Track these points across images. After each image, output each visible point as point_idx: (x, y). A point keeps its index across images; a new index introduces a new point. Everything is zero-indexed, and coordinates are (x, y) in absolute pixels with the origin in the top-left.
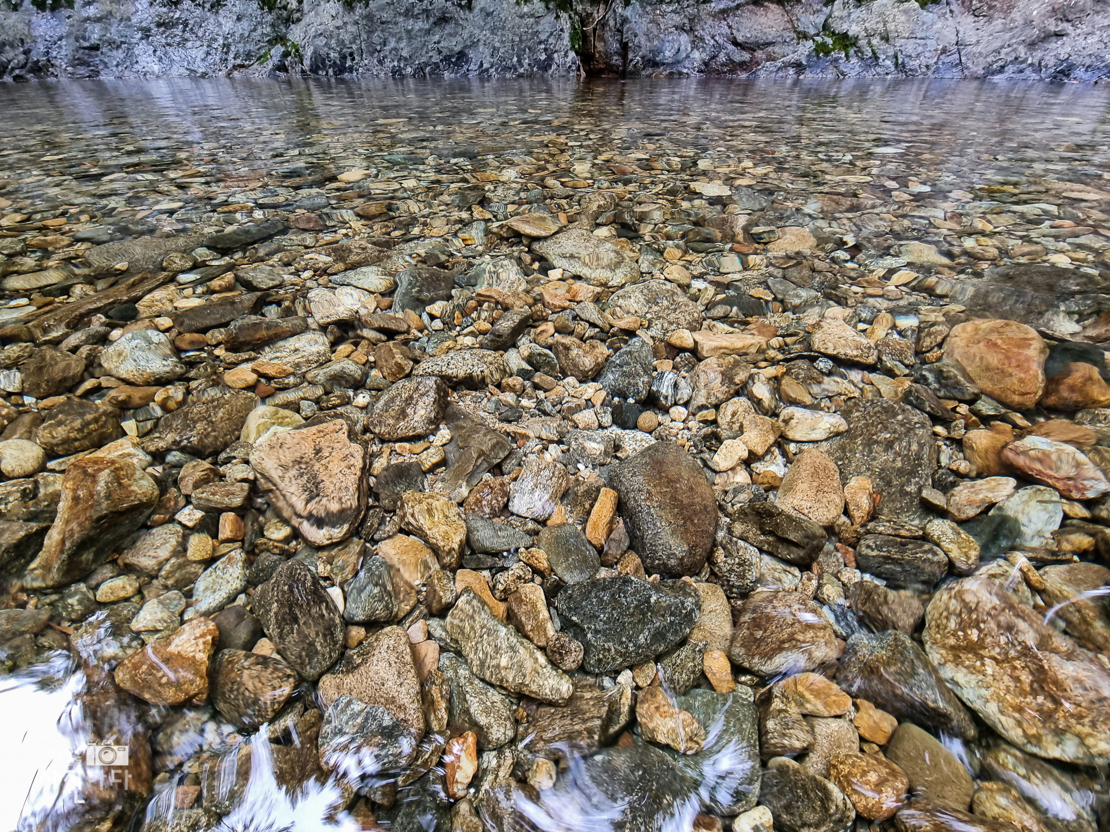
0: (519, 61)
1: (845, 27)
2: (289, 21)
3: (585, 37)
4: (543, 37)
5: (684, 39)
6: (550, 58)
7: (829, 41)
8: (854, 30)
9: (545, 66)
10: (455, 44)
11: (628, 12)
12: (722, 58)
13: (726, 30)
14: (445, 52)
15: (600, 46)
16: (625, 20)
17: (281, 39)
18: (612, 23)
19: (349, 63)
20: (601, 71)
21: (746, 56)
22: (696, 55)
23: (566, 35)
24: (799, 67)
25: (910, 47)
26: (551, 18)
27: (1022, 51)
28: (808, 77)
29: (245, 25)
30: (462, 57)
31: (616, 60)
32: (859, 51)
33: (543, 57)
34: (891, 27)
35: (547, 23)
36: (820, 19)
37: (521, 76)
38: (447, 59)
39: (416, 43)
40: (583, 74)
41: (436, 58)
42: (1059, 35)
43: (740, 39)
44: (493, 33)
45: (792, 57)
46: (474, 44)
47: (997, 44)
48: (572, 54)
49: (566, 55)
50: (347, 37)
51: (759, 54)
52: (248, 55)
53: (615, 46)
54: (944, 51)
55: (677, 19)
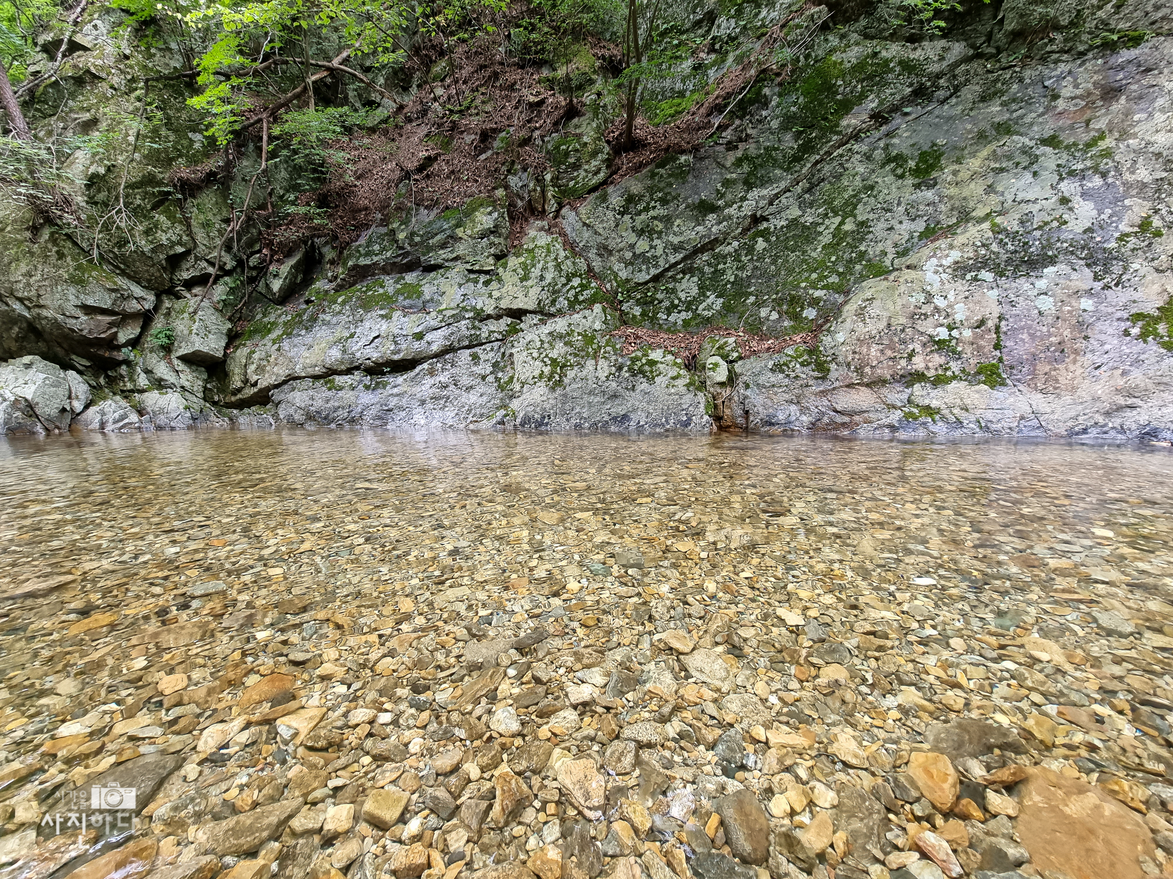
0: (667, 421)
1: (927, 402)
2: (511, 397)
3: (716, 406)
4: (684, 407)
5: (793, 408)
6: (690, 419)
7: (916, 411)
8: (934, 404)
9: (687, 424)
10: (621, 410)
11: (748, 393)
12: (826, 420)
13: (826, 403)
14: (614, 414)
15: (727, 411)
16: (746, 397)
17: (505, 406)
18: (736, 398)
19: (546, 420)
20: (729, 427)
21: (847, 419)
22: (804, 418)
23: (702, 406)
24: (893, 428)
25: (989, 415)
26: (691, 396)
27: (1101, 419)
28: (902, 435)
29: (485, 398)
30: (625, 417)
31: (740, 420)
32: (943, 418)
33: (685, 418)
34: (968, 401)
35: (688, 398)
36: (905, 396)
37: (667, 430)
38: (615, 419)
39: (593, 410)
40: (715, 428)
41: (607, 418)
42: (1132, 407)
43: (839, 408)
44: (648, 403)
45: (885, 421)
46: (635, 410)
47: (1073, 413)
48: (706, 417)
49: (702, 417)
50: (547, 406)
51: (856, 418)
52: (482, 415)
53: (740, 412)
54: (1022, 418)
55: (787, 396)
